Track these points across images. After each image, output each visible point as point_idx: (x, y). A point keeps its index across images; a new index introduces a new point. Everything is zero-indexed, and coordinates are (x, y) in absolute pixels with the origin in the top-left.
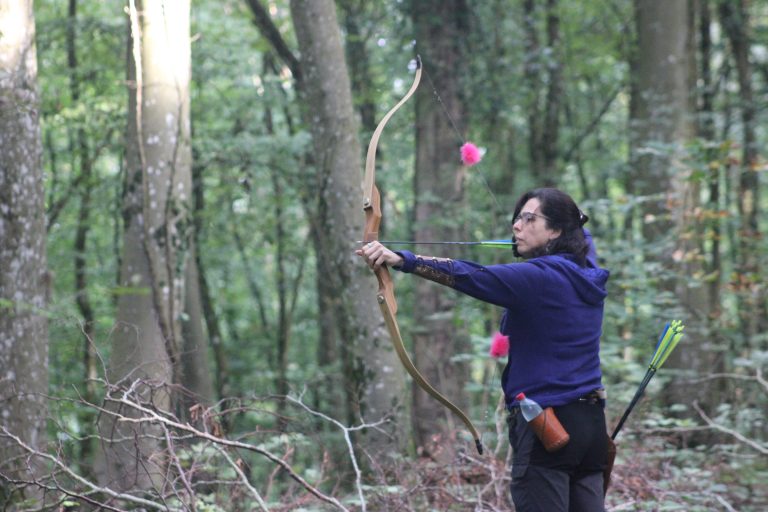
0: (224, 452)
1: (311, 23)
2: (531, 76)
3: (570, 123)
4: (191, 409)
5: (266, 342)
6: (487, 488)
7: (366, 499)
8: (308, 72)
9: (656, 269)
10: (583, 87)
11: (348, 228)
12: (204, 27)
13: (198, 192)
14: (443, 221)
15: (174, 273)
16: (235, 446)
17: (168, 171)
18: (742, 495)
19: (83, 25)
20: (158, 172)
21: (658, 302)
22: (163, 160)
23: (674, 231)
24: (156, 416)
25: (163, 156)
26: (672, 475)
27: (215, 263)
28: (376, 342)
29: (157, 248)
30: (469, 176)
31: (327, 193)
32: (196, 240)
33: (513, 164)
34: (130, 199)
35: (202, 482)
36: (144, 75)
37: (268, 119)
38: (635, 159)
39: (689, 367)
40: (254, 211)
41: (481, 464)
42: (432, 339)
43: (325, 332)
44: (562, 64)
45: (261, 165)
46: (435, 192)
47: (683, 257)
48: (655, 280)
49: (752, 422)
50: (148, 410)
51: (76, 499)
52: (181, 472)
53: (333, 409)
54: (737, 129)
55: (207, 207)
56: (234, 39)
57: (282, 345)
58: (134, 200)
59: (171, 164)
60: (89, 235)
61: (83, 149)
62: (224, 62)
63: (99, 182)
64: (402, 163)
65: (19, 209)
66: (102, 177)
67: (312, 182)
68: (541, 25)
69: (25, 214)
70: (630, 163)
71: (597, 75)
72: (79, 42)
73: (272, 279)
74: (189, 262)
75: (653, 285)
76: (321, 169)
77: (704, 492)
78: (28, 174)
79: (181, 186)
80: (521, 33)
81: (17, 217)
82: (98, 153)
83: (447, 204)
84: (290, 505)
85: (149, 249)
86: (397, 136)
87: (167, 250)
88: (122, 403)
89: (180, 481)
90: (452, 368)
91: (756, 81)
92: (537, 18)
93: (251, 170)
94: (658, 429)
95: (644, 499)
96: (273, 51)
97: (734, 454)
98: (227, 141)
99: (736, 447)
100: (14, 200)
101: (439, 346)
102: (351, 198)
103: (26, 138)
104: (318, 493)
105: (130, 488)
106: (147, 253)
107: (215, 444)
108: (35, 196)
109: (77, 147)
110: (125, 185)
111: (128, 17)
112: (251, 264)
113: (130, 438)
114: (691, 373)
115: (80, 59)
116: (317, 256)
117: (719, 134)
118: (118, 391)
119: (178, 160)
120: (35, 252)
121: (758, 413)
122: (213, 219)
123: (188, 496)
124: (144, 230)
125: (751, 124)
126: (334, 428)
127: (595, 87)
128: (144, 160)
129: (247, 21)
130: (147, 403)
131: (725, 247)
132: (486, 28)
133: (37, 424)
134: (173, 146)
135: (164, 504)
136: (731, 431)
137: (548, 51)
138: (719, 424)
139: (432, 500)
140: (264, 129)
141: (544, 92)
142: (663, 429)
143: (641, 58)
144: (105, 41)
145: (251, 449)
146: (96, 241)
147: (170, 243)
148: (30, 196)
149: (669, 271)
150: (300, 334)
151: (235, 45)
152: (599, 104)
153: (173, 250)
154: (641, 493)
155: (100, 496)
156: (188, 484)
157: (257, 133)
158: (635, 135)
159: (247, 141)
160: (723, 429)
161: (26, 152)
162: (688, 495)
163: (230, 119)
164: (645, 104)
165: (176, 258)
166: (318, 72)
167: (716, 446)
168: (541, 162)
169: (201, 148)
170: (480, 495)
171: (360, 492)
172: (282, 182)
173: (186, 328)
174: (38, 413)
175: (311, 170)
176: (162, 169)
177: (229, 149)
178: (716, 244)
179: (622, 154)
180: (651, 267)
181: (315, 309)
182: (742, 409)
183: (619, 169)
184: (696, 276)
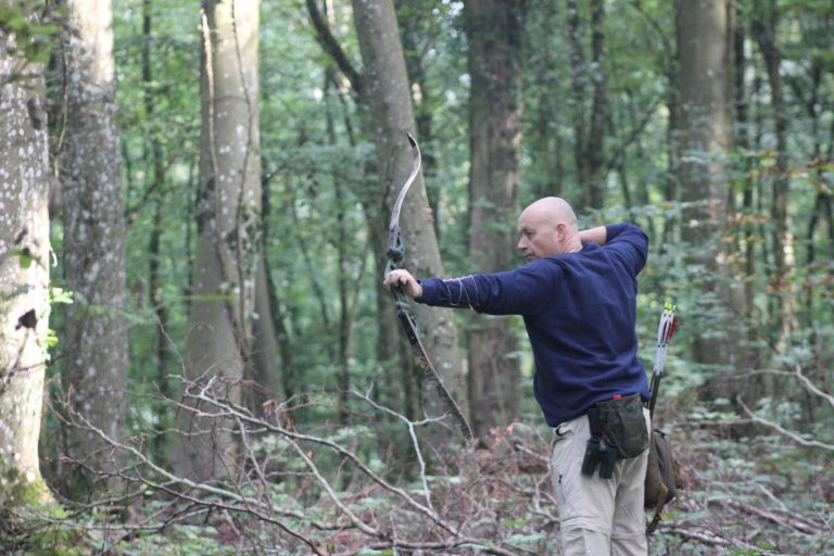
0: (296, 446)
1: (374, 40)
2: (578, 88)
3: (612, 133)
4: (264, 404)
5: (327, 338)
6: (543, 478)
7: (429, 488)
8: (372, 86)
9: (700, 271)
10: (625, 98)
11: (409, 233)
12: (269, 44)
13: (265, 199)
14: (496, 226)
15: (244, 275)
16: (306, 440)
17: (239, 179)
18: (782, 484)
19: (158, 42)
20: (230, 180)
21: (702, 301)
22: (233, 168)
23: (717, 235)
24: (232, 411)
25: (234, 164)
26: (717, 466)
27: (281, 265)
28: (436, 340)
29: (229, 252)
30: (519, 183)
31: (389, 200)
32: (264, 242)
33: (559, 171)
34: (203, 206)
35: (276, 473)
36: (215, 88)
37: (330, 130)
38: (675, 167)
39: (727, 362)
40: (316, 215)
41: (537, 455)
42: (486, 336)
43: (384, 330)
44: (606, 77)
45: (325, 173)
46: (489, 198)
47: (726, 259)
48: (699, 281)
49: (791, 415)
50: (224, 406)
51: (156, 489)
52: (256, 464)
53: (392, 401)
54: (769, 139)
55: (273, 212)
56: (298, 55)
57: (344, 340)
58: (207, 206)
59: (242, 172)
60: (162, 238)
61: (157, 158)
62: (291, 76)
63: (173, 189)
64: (455, 170)
65: (100, 215)
66: (175, 184)
67: (372, 188)
68: (586, 41)
69: (105, 220)
70: (670, 170)
71: (638, 87)
72: (153, 58)
73: (333, 278)
74: (258, 264)
75: (698, 286)
76: (384, 177)
77: (749, 482)
78: (108, 182)
79: (251, 193)
80: (568, 48)
81: (97, 222)
82: (171, 162)
83: (500, 210)
84: (358, 494)
85: (221, 252)
86: (451, 145)
87: (238, 253)
88: (199, 399)
89: (255, 472)
90: (504, 363)
91: (787, 93)
92: (583, 34)
93: (317, 177)
94: (703, 422)
95: (692, 489)
96: (335, 65)
97: (776, 446)
98: (294, 150)
99: (777, 438)
100: (94, 206)
101: (492, 342)
102: (412, 204)
103: (106, 149)
104: (386, 484)
105: (207, 479)
106: (219, 256)
107: (287, 438)
108: (115, 203)
109: (151, 156)
110: (198, 192)
111: (202, 34)
112: (313, 264)
113: (208, 431)
114: (730, 368)
115: (154, 74)
116: (376, 258)
117: (752, 143)
118: (195, 387)
119: (249, 168)
120: (115, 256)
121: (797, 407)
122: (279, 222)
123: (262, 487)
124: (216, 234)
125: (784, 133)
126: (393, 419)
127: (636, 99)
128: (216, 168)
129: (309, 38)
130: (223, 398)
131: (758, 248)
132: (535, 44)
133: (117, 417)
134: (244, 155)
135: (239, 493)
136: (771, 424)
137: (594, 65)
138: (760, 417)
139: (491, 489)
140: (326, 139)
141: (589, 103)
142: (708, 422)
143: (681, 72)
144: (178, 57)
145: (322, 443)
146: (169, 244)
147: (241, 246)
148: (109, 203)
149: (712, 273)
150: (359, 331)
151: (300, 60)
152: (640, 116)
153: (243, 253)
154: (690, 484)
155: (178, 486)
156: (262, 475)
157: (320, 143)
158: (675, 144)
159: (312, 151)
160: (764, 421)
161: (106, 161)
162: (735, 485)
163: (294, 130)
164: (685, 115)
165: (246, 260)
166: (381, 85)
167: (758, 438)
168: (586, 170)
169: (268, 157)
170: (537, 485)
171: (425, 483)
172: (344, 188)
173: (256, 327)
174: (118, 406)
175: (374, 177)
176: (233, 177)
177: (296, 157)
178: (750, 247)
179: (662, 162)
180: (695, 269)
181: (374, 307)
182: (782, 403)
183: (660, 175)
184: (738, 278)
